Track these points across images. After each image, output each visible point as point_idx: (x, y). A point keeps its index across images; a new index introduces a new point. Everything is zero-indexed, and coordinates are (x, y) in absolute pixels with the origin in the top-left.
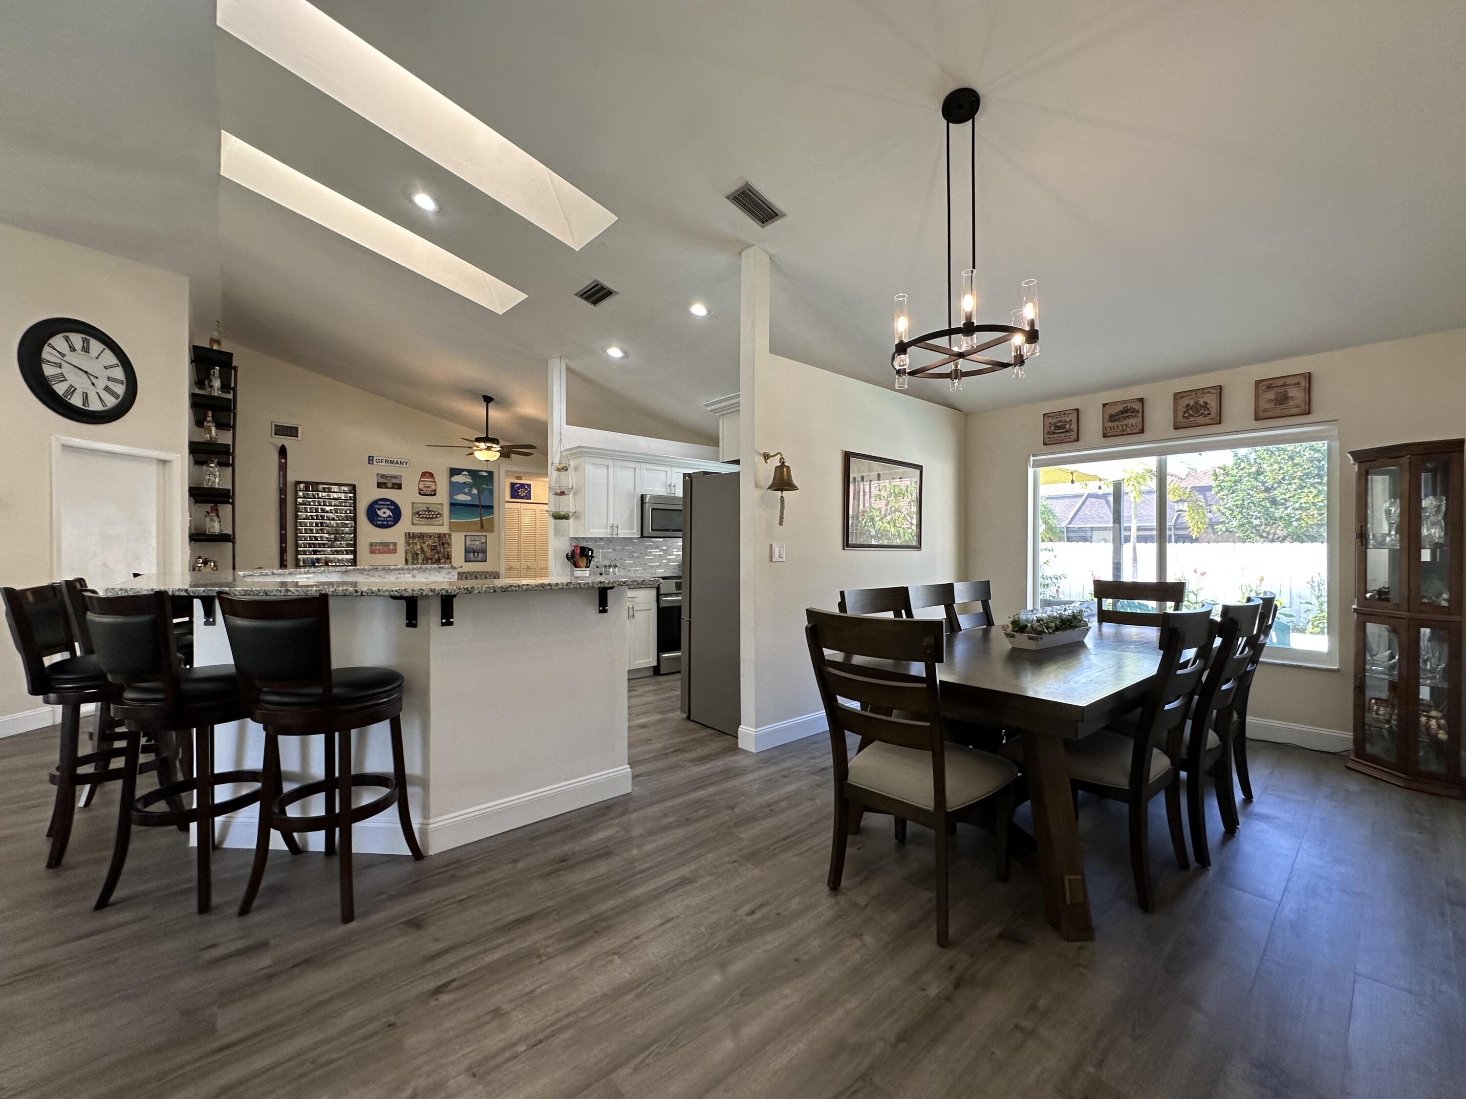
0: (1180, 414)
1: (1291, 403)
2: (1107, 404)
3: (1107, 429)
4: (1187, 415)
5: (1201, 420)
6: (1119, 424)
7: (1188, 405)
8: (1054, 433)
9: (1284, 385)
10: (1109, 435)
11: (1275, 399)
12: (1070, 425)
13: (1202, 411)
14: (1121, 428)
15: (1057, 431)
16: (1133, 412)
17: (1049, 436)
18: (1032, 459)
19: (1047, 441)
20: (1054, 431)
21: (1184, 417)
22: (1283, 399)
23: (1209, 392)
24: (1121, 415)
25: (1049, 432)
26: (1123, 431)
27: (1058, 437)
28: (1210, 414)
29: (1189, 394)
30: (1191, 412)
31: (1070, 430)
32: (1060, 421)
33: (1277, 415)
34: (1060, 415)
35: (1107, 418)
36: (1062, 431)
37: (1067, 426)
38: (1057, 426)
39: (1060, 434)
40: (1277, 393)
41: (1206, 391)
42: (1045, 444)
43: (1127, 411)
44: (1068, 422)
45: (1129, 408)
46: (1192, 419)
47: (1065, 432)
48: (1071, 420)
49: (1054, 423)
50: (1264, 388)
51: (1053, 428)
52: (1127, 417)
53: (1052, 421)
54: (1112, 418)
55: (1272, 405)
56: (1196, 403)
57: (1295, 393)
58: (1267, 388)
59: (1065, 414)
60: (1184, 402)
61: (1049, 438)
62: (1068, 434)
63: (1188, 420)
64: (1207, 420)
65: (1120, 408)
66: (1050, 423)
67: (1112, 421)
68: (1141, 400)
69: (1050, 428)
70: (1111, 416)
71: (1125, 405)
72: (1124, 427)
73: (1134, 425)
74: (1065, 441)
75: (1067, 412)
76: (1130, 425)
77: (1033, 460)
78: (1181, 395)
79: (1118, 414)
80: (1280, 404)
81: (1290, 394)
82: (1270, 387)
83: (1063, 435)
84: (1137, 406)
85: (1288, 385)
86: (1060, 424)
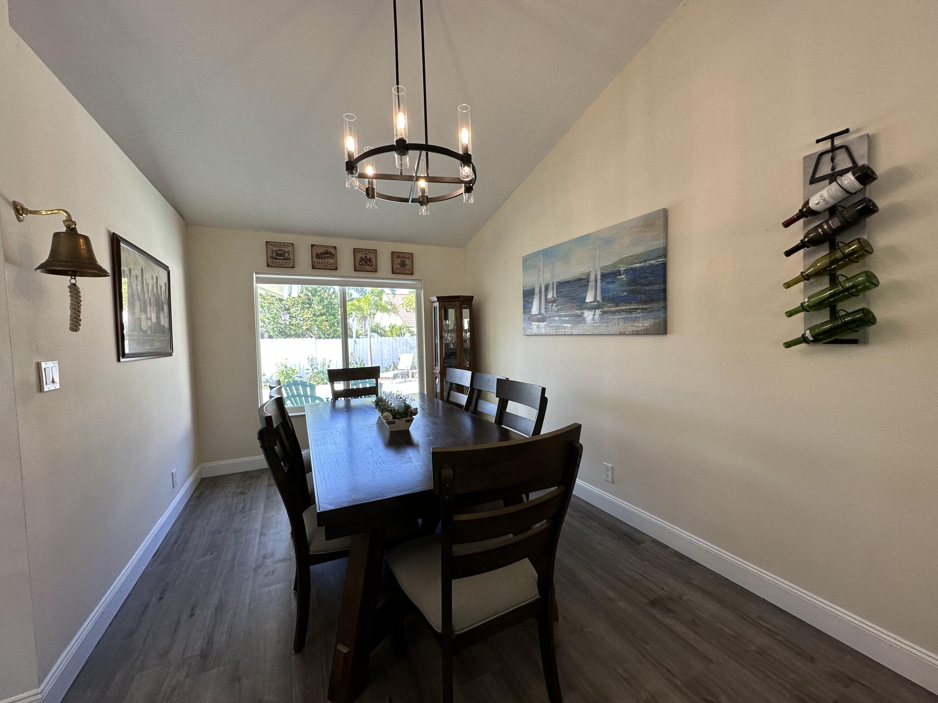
0: (358, 262)
1: (407, 267)
2: (315, 245)
3: (315, 263)
4: (361, 263)
5: (368, 268)
6: (323, 261)
7: (362, 257)
8: (276, 258)
9: (404, 257)
10: (316, 267)
11: (401, 264)
12: (289, 255)
13: (369, 263)
14: (324, 264)
15: (278, 257)
16: (331, 255)
17: (272, 260)
18: (255, 276)
19: (270, 263)
20: (276, 257)
21: (360, 264)
22: (403, 265)
23: (372, 252)
24: (324, 256)
25: (272, 257)
26: (326, 266)
27: (279, 262)
28: (372, 265)
29: (361, 250)
30: (363, 262)
31: (289, 258)
32: (280, 250)
33: (402, 273)
34: (280, 245)
35: (314, 255)
36: (282, 258)
37: (286, 255)
38: (278, 253)
39: (281, 261)
40: (402, 261)
41: (371, 251)
42: (268, 266)
43: (327, 253)
44: (287, 252)
45: (329, 251)
46: (364, 266)
47: (284, 259)
48: (289, 251)
49: (276, 251)
50: (396, 257)
51: (274, 254)
52: (328, 257)
53: (275, 249)
54: (318, 256)
55: (399, 267)
56: (366, 257)
57: (408, 262)
58: (397, 257)
59: (284, 245)
60: (359, 255)
61: (272, 262)
62: (286, 261)
63: (362, 267)
64: (371, 268)
65: (323, 250)
66: (272, 250)
67: (318, 258)
68: (335, 248)
69: (272, 254)
70: (317, 254)
71: (326, 249)
72: (326, 264)
73: (332, 264)
74: (285, 266)
75: (285, 244)
76: (330, 263)
77: (256, 278)
78: (358, 250)
79: (321, 254)
80: (403, 267)
81: (406, 263)
82: (398, 257)
83: (283, 261)
84: (332, 251)
85: (406, 258)
86: (280, 252)
